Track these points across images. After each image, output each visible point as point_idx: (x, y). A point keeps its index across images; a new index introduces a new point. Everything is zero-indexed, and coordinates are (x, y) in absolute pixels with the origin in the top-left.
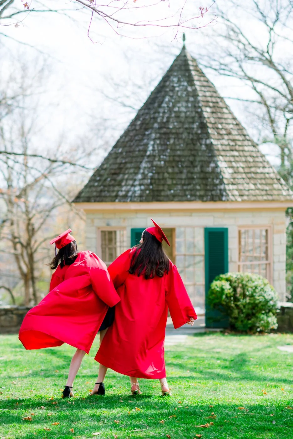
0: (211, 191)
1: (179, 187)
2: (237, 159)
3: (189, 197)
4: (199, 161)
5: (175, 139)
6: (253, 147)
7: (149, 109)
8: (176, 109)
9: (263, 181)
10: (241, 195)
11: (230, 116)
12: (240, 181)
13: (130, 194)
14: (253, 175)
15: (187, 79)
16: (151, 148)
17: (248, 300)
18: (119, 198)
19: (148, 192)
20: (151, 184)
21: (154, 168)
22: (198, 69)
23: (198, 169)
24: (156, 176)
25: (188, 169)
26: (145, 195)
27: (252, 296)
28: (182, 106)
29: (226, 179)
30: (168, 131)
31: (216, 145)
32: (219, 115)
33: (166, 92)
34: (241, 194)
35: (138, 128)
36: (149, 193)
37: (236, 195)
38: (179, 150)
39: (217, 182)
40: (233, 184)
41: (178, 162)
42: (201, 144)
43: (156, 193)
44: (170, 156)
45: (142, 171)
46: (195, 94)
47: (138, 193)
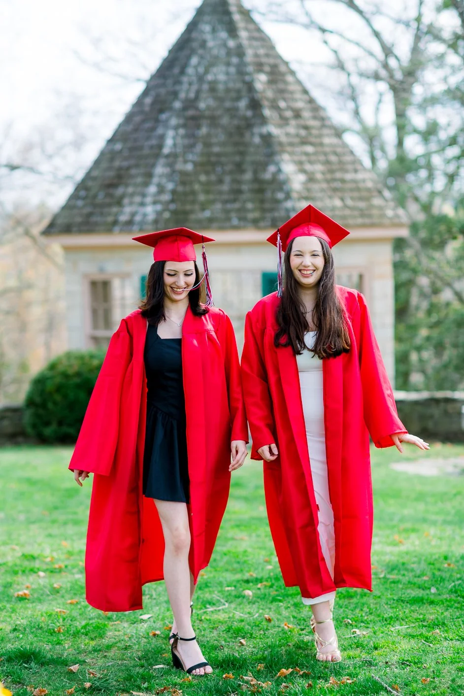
0: (272, 210)
1: (218, 206)
2: (313, 158)
3: (235, 222)
4: (254, 163)
5: (210, 126)
6: (335, 138)
7: (165, 77)
8: (210, 77)
9: (356, 194)
11: (298, 88)
12: (319, 195)
13: (138, 218)
14: (338, 184)
15: (228, 27)
18: (119, 226)
19: (167, 215)
20: (172, 201)
21: (177, 175)
22: (244, 10)
23: (248, 176)
24: (180, 189)
25: (233, 176)
26: (162, 219)
28: (220, 72)
29: (296, 191)
30: (198, 114)
31: (277, 136)
32: (281, 86)
33: (193, 49)
35: (147, 109)
36: (170, 216)
38: (217, 144)
39: (280, 196)
41: (215, 164)
42: (253, 134)
43: (181, 216)
44: (202, 154)
45: (155, 180)
46: (240, 52)
47: (151, 217)
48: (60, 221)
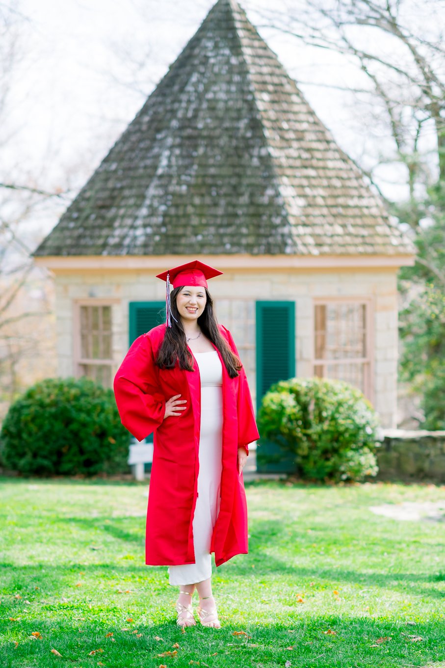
0: (267, 236)
1: (212, 230)
2: (314, 182)
3: (228, 246)
4: (249, 185)
5: (206, 146)
6: (342, 162)
7: (164, 95)
8: (210, 96)
9: (359, 221)
10: (319, 245)
11: (303, 109)
12: (318, 220)
13: (127, 241)
14: (341, 210)
15: (231, 44)
16: (164, 162)
17: (326, 426)
18: (108, 249)
19: (157, 238)
20: (164, 224)
21: (170, 197)
22: (249, 26)
23: (244, 199)
24: (173, 211)
25: (228, 199)
26: (152, 243)
27: (333, 419)
28: (221, 90)
29: (294, 216)
30: (195, 133)
31: (276, 158)
32: (285, 106)
33: (193, 66)
34: (319, 242)
35: (144, 127)
36: (161, 240)
37: (310, 244)
38: (213, 166)
39: (277, 221)
40: (304, 225)
41: (211, 186)
42: (251, 156)
43: (172, 241)
44: (197, 176)
45: (148, 202)
46: (243, 70)
47: (141, 240)
48: (49, 243)
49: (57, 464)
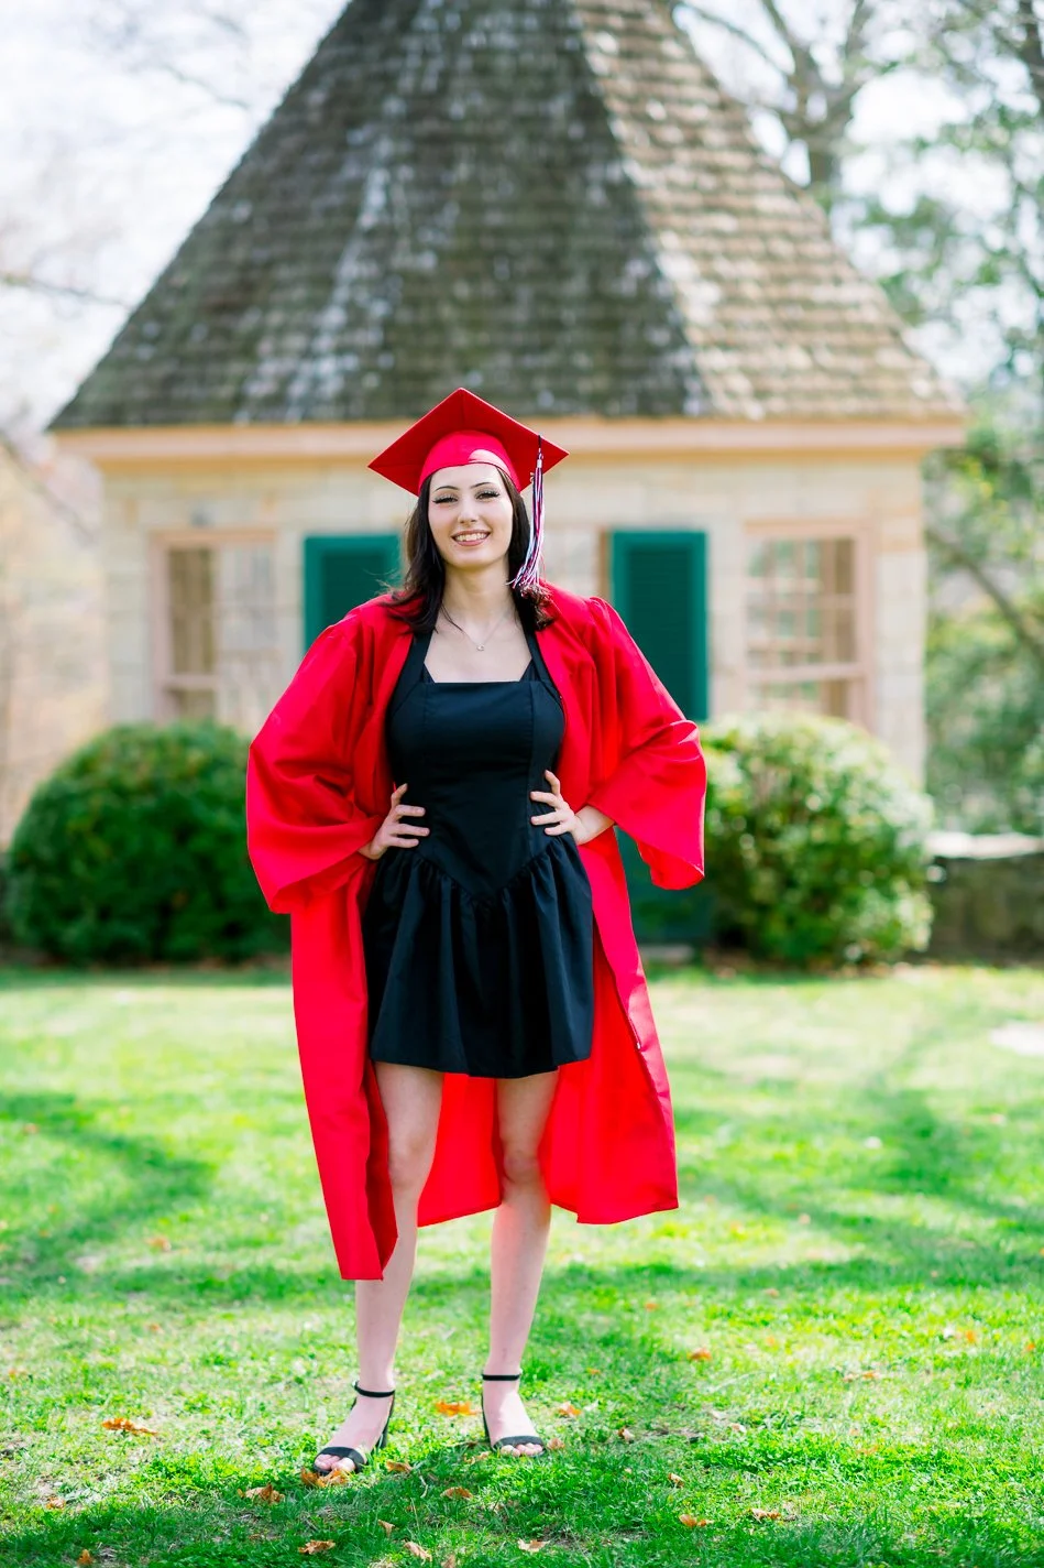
0: (639, 373)
1: (504, 360)
2: (735, 245)
3: (546, 400)
4: (588, 253)
5: (475, 160)
7: (359, 40)
8: (475, 40)
9: (839, 339)
10: (760, 394)
11: (692, 72)
12: (752, 336)
13: (297, 389)
14: (798, 312)
18: (249, 407)
19: (371, 382)
20: (386, 347)
21: (396, 282)
23: (577, 286)
24: (404, 316)
25: (539, 285)
26: (360, 392)
27: (830, 813)
28: (501, 26)
29: (697, 326)
30: (444, 128)
31: (646, 188)
32: (651, 66)
34: (760, 387)
35: (314, 117)
36: (381, 385)
37: (740, 393)
38: (496, 206)
39: (660, 337)
40: (725, 346)
41: (491, 256)
42: (586, 183)
43: (407, 386)
44: (458, 231)
45: (342, 294)
47: (332, 387)
48: (91, 398)
49: (161, 934)
